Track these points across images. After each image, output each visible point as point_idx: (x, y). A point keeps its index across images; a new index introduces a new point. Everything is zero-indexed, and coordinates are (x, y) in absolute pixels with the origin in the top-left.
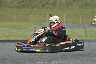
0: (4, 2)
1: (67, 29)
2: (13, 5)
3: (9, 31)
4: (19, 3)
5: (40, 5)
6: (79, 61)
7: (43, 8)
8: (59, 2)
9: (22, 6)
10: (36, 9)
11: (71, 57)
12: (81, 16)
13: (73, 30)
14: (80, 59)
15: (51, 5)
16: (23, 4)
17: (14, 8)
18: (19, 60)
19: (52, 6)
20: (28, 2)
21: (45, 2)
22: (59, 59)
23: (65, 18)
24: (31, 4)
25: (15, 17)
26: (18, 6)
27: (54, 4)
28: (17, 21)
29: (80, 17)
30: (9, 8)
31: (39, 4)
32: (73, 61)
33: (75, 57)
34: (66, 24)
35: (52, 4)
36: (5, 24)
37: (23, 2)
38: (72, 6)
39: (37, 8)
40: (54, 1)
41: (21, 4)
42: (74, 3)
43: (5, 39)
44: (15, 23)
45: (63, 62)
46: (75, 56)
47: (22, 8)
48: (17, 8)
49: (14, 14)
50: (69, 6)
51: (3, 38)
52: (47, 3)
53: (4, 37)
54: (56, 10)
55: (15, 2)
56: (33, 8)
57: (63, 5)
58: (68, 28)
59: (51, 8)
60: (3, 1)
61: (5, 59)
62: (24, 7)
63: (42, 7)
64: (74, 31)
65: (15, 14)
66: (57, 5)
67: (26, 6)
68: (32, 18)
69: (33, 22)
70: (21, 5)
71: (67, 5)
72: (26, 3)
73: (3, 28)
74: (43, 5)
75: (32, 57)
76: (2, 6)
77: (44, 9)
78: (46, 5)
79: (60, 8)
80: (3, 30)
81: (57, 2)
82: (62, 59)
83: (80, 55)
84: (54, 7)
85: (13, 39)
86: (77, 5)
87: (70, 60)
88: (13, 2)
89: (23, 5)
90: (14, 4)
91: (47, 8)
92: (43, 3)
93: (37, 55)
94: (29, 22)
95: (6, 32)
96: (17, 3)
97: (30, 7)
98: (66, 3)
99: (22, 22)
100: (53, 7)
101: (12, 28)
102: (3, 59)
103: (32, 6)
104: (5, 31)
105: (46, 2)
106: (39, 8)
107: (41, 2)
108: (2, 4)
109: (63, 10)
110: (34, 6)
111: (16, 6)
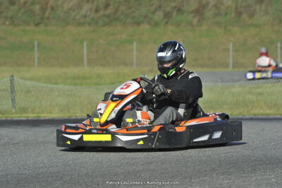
0: (52, 8)
1: (239, 83)
2: (78, 17)
3: (69, 93)
4: (97, 11)
5: (159, 15)
6: (273, 180)
7: (167, 23)
8: (215, 6)
9: (106, 19)
10: (145, 27)
11: (250, 169)
12: (279, 45)
13: (257, 88)
14: (277, 173)
15: (192, 15)
16: (108, 12)
17: (83, 24)
18: (96, 176)
19: (194, 17)
20: (123, 8)
21: (174, 4)
23: (231, 53)
24: (132, 12)
25: (85, 52)
26: (92, 19)
27: (199, 12)
28: (91, 62)
29: (277, 47)
30: (68, 24)
31: (154, 13)
32: (257, 179)
33: (263, 168)
34: (236, 70)
35: (192, 12)
36: (57, 71)
37: (107, 6)
38: (252, 15)
39: (149, 23)
40: (200, 3)
41: (101, 12)
42: (258, 7)
43: (56, 115)
44: (85, 70)
46: (262, 165)
47: (104, 25)
48: (90, 24)
49: (82, 42)
50: (245, 16)
51: (51, 113)
52: (179, 10)
53: (53, 111)
55: (86, 7)
56: (138, 24)
57: (226, 14)
58: (240, 80)
59: (191, 24)
60: (49, 5)
62: (111, 20)
63: (166, 20)
64: (260, 90)
65: (85, 44)
66: (209, 13)
67: (116, 19)
68: (135, 52)
69: (138, 65)
70: (104, 16)
71: (239, 14)
72: (116, 11)
73: (51, 83)
74: (167, 15)
75: (134, 167)
76: (48, 18)
77: (170, 28)
78: (175, 14)
79: (218, 24)
80: (51, 90)
81: (207, 4)
82: (223, 174)
83: (277, 161)
84: (199, 21)
85: (78, 115)
86: (266, 13)
87: (247, 177)
88: (79, 6)
89: (108, 17)
90: (83, 12)
91: (178, 25)
92: (168, 9)
93: (149, 163)
94: (126, 64)
96: (91, 10)
97: (129, 20)
98: (236, 8)
99: (105, 66)
100: (195, 21)
101: (76, 85)
103: (134, 18)
104: (57, 93)
105: (175, 7)
106: (157, 24)
107: (160, 7)
108: (47, 14)
109: (225, 27)
110: (141, 19)
111: (87, 19)
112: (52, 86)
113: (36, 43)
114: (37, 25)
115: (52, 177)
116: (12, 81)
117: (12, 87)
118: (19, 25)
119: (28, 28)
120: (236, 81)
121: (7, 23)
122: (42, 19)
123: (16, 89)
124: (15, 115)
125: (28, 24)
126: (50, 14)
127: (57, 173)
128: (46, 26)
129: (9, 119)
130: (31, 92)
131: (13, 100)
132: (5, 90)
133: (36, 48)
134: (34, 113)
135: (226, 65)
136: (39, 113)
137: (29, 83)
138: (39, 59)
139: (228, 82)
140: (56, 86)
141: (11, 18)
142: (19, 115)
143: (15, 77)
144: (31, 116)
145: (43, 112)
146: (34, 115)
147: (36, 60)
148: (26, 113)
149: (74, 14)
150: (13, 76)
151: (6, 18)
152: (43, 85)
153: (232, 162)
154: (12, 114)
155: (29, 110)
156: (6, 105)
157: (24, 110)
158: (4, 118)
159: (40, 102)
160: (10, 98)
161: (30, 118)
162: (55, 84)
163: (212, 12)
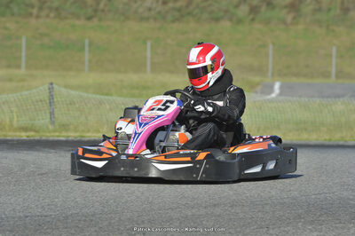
1: (341, 99)
2: (141, 10)
4: (164, 3)
5: (243, 10)
7: (253, 20)
9: (177, 14)
10: (226, 24)
15: (285, 11)
16: (178, 5)
17: (143, 19)
18: (143, 221)
19: (289, 12)
22: (300, 224)
23: (334, 61)
24: (210, 5)
25: (149, 54)
26: (159, 13)
28: (156, 68)
30: (127, 18)
31: (237, 6)
34: (340, 81)
35: (286, 7)
36: (110, 78)
39: (231, 20)
41: (171, 5)
44: (148, 77)
45: (315, 234)
47: (173, 21)
48: (155, 19)
50: (353, 14)
52: (269, 4)
53: (101, 129)
54: (300, 27)
56: (217, 20)
57: (329, 10)
58: (343, 96)
59: (284, 22)
61: (92, 221)
62: (182, 15)
63: (251, 16)
65: (149, 44)
66: (307, 8)
67: (189, 14)
70: (174, 9)
71: (346, 10)
72: (189, 3)
73: (102, 94)
74: (254, 10)
75: (194, 211)
76: (103, 11)
77: (257, 26)
78: (263, 9)
79: (319, 23)
80: (101, 103)
82: (312, 223)
84: (294, 18)
87: (343, 228)
89: (179, 10)
90: (148, 4)
91: (267, 22)
92: (255, 2)
93: (215, 205)
95: (111, 110)
96: (157, 2)
97: (205, 16)
98: (342, 3)
100: (289, 18)
102: (84, 218)
103: (211, 12)
104: (108, 107)
106: (240, 21)
108: (102, 6)
109: (328, 27)
110: (221, 14)
111: (153, 13)
112: (102, 97)
113: (87, 42)
114: (89, 18)
115: (85, 221)
116: (51, 90)
117: (51, 97)
118: (66, 18)
119: (78, 22)
120: (338, 96)
121: (52, 15)
122: (96, 11)
123: (55, 100)
124: (52, 134)
125: (78, 18)
126: (105, 5)
127: (93, 216)
128: (100, 20)
129: (44, 138)
130: (75, 104)
131: (52, 114)
132: (41, 101)
133: (87, 48)
134: (76, 132)
135: (326, 75)
136: (83, 131)
137: (73, 93)
138: (90, 61)
139: (328, 97)
140: (106, 97)
141: (57, 9)
142: (57, 134)
143: (54, 85)
144: (72, 135)
145: (89, 131)
146: (77, 134)
147: (87, 63)
148: (67, 130)
149: (135, 6)
150: (52, 84)
151: (50, 9)
152: (90, 96)
153: (324, 206)
154: (49, 132)
155: (71, 127)
156: (43, 120)
157: (65, 127)
158: (37, 138)
159: (86, 118)
160: (48, 111)
161: (70, 138)
162: (107, 94)
163: (311, 7)
